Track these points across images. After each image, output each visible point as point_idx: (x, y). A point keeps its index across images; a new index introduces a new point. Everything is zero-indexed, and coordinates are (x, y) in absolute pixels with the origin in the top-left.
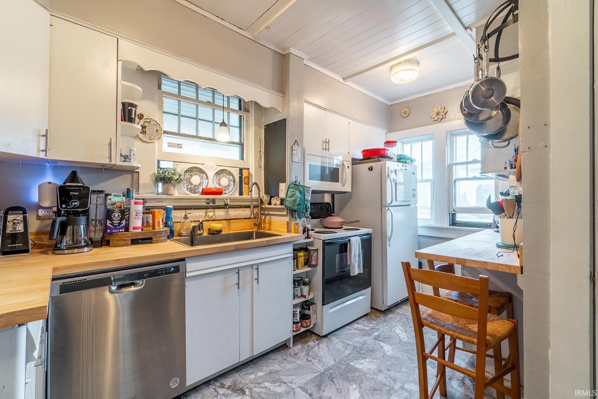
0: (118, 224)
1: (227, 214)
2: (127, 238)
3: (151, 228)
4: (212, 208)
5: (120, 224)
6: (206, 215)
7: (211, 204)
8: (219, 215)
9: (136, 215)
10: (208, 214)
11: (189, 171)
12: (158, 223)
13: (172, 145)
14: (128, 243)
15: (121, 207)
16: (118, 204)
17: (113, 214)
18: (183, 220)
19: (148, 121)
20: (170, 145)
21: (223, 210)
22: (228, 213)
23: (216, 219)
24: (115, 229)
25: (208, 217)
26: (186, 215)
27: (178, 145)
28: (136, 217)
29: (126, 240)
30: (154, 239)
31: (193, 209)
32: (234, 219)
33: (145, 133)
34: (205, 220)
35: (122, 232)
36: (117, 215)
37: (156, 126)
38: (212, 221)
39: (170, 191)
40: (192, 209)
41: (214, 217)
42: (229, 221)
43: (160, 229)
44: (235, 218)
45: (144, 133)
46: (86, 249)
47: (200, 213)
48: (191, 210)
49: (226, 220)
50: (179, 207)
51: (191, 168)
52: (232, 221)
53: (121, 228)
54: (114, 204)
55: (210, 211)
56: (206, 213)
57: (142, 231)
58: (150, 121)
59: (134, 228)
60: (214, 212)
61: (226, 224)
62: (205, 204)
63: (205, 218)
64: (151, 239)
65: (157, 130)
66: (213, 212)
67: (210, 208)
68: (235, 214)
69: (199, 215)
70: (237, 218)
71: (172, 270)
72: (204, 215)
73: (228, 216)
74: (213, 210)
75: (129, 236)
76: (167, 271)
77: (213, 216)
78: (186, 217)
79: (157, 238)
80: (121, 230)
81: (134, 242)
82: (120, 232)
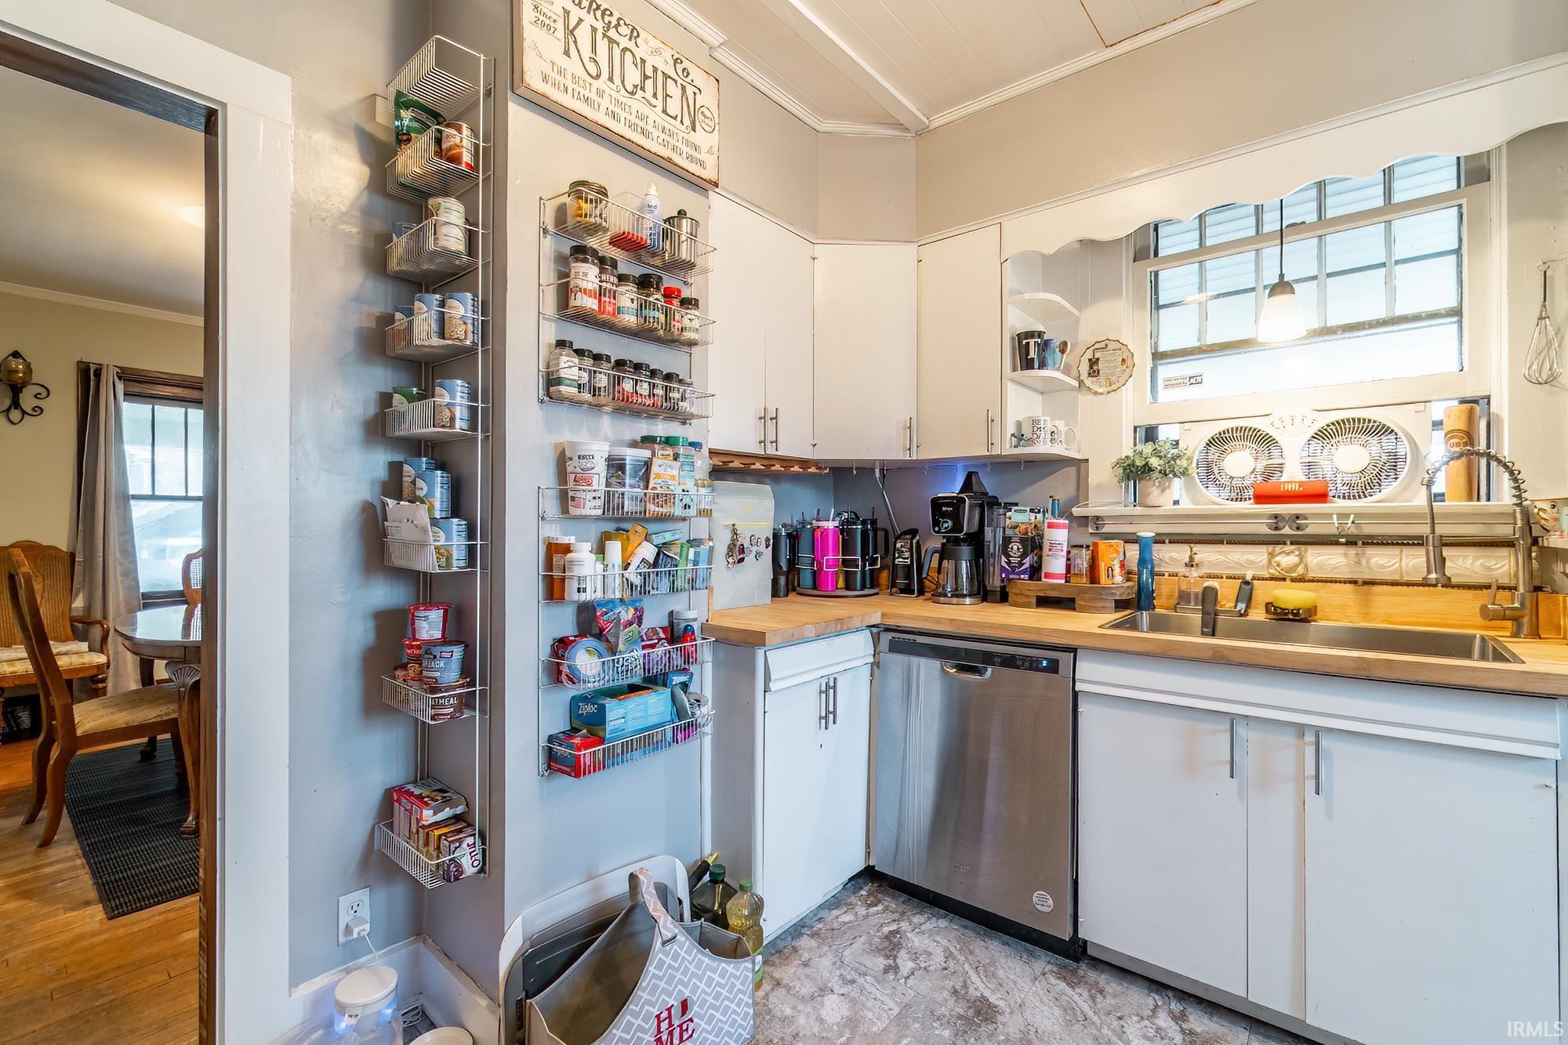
0: (1017, 565)
1: (1358, 563)
2: (1029, 593)
3: (1084, 580)
4: (1292, 544)
5: (1021, 564)
6: (1270, 562)
7: (1287, 530)
8: (1321, 566)
9: (1050, 550)
10: (1278, 559)
11: (1218, 441)
12: (1108, 571)
13: (1175, 382)
14: (1030, 602)
15: (1026, 533)
16: (1023, 527)
17: (1010, 546)
18: (1182, 570)
19: (1102, 345)
20: (1170, 382)
21: (1340, 550)
22: (1364, 562)
23: (1311, 575)
24: (1013, 572)
25: (1279, 569)
26: (1191, 558)
27: (1190, 378)
28: (1050, 553)
29: (1028, 596)
30: (1079, 602)
31: (1227, 543)
32: (1394, 584)
33: (1098, 373)
34: (1268, 576)
35: (1024, 580)
36: (1015, 547)
37: (1120, 352)
38: (1293, 580)
39: (1151, 497)
40: (1223, 544)
41: (1300, 571)
42: (1366, 587)
43: (1113, 584)
44: (1397, 577)
45: (1096, 374)
46: (968, 600)
47: (1247, 556)
48: (1219, 545)
49: (1354, 582)
50: (1186, 538)
51: (1228, 430)
52: (1377, 588)
53: (1024, 572)
54: (1016, 527)
55: (1284, 551)
56: (1272, 555)
57: (1066, 582)
58: (1107, 346)
59: (1047, 576)
60: (1300, 555)
61: (1352, 596)
62: (1265, 530)
63: (1268, 569)
64: (1073, 600)
65: (1123, 360)
66: (1297, 553)
67: (1285, 544)
68: (1397, 565)
69: (1251, 560)
70: (1406, 578)
71: (1044, 665)
72: (1265, 561)
73: (1365, 570)
74: (1299, 550)
75: (1034, 588)
76: (1033, 665)
77: (1297, 566)
78: (1190, 564)
79: (1085, 601)
80: (1022, 576)
81: (1044, 602)
82: (1020, 579)
